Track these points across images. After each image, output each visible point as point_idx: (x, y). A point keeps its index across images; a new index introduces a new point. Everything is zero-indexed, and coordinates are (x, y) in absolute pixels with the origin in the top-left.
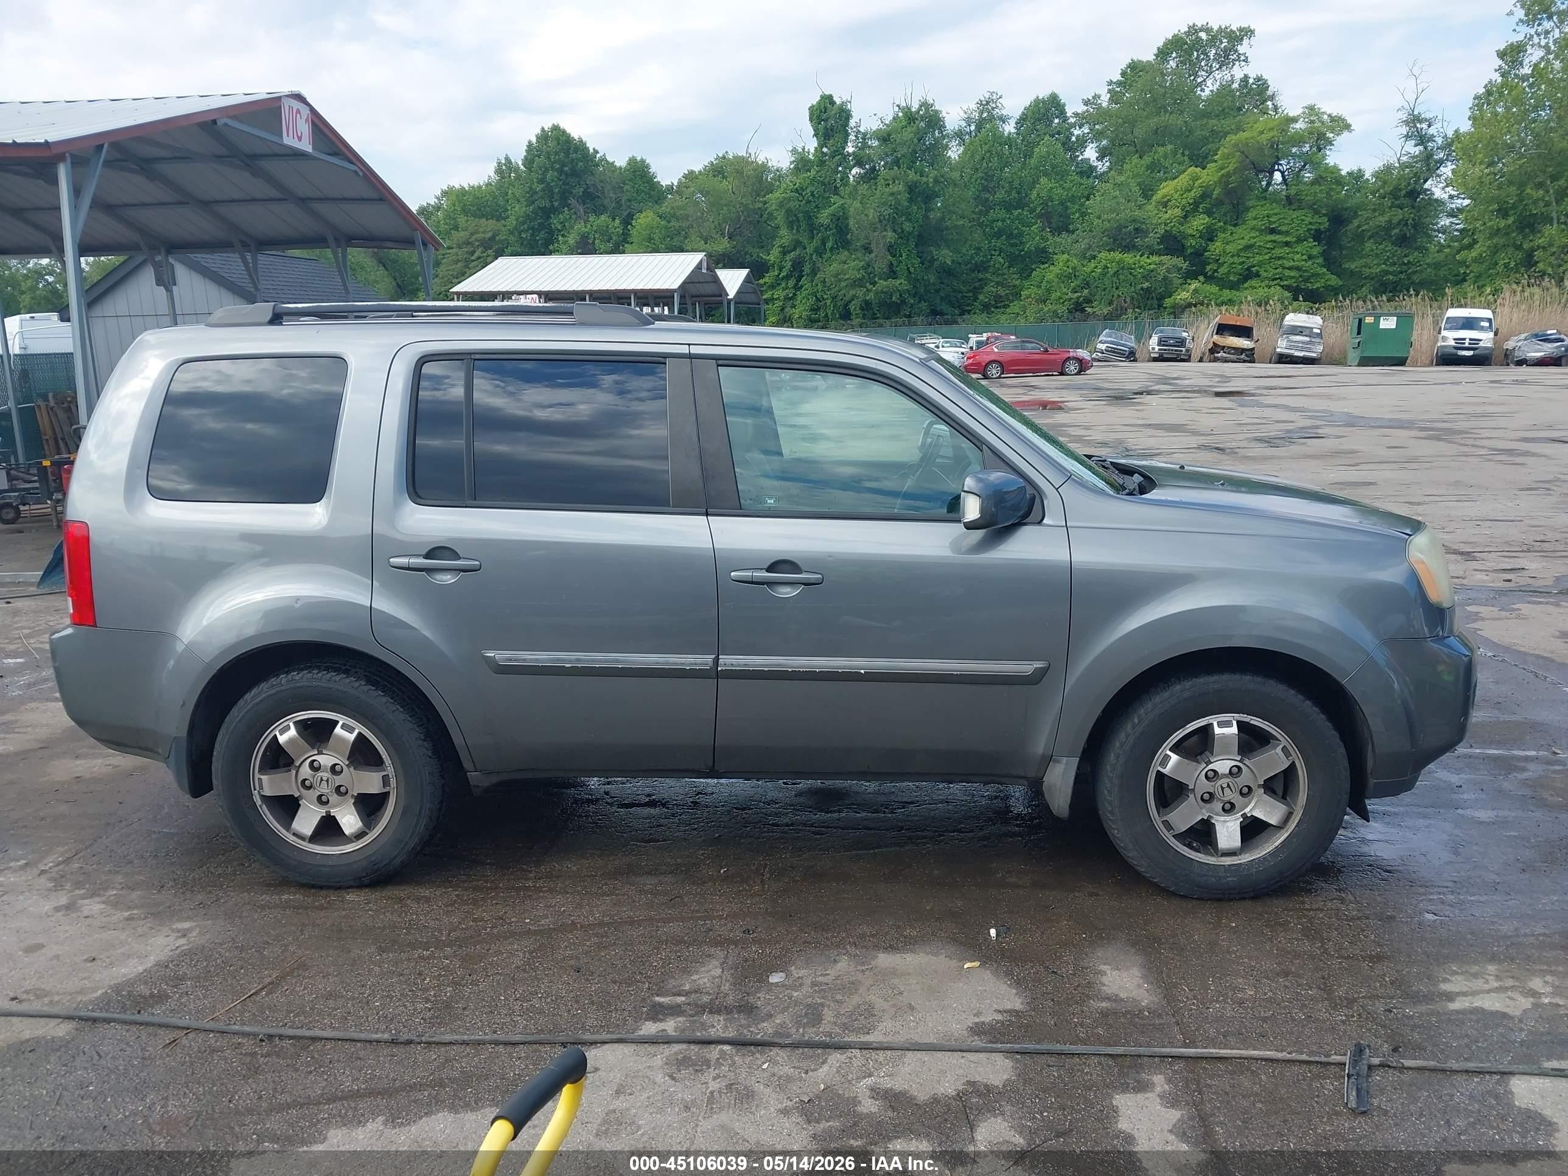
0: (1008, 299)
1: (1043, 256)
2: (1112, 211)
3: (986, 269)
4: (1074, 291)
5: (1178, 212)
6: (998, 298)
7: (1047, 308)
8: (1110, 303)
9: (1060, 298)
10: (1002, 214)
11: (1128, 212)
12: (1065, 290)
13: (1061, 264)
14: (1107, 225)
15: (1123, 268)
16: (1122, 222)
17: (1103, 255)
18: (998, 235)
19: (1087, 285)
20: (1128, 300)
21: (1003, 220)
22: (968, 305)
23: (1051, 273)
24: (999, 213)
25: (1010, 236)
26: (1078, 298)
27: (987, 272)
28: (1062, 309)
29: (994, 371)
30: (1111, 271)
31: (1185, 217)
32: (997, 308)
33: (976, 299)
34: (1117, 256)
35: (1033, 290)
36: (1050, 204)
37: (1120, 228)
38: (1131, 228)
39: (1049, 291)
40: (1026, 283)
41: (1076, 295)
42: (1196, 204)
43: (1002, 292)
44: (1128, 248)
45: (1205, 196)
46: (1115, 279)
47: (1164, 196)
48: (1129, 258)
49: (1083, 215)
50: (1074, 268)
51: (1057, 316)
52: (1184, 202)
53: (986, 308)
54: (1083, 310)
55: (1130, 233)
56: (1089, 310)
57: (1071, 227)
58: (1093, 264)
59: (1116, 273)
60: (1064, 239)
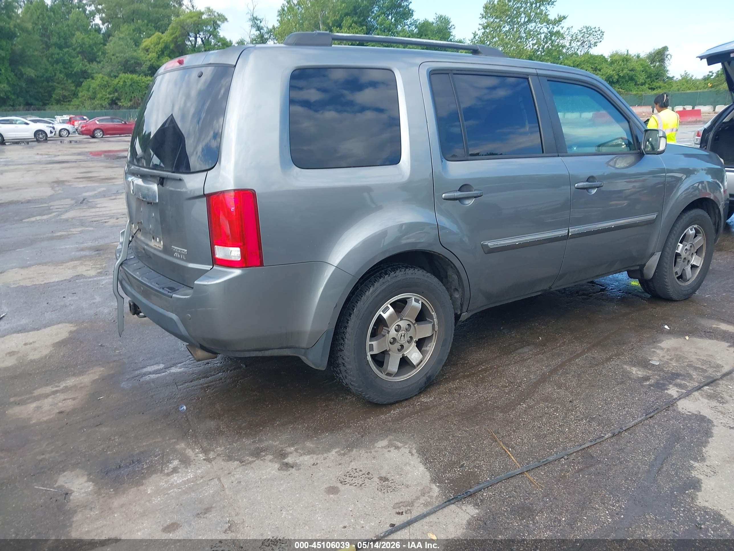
0: (70, 97)
1: (85, 75)
2: (121, 52)
3: (53, 81)
4: (110, 93)
5: (154, 55)
6: (64, 97)
7: (97, 102)
8: (131, 100)
9: (102, 97)
10: (57, 50)
11: (129, 53)
12: (104, 93)
13: (99, 79)
14: (119, 59)
15: (134, 82)
16: (127, 58)
17: (122, 75)
18: (57, 62)
19: (116, 91)
20: (140, 99)
21: (58, 54)
22: (47, 100)
23: (94, 84)
24: (54, 50)
25: (64, 63)
26: (113, 97)
27: (54, 82)
28: (105, 103)
29: (99, 134)
30: (128, 84)
31: (158, 58)
32: (64, 102)
33: (51, 96)
34: (130, 76)
35: (85, 93)
36: (84, 46)
37: (127, 61)
38: (133, 61)
39: (95, 93)
40: (80, 89)
41: (111, 96)
42: (163, 52)
43: (66, 93)
44: (133, 72)
45: (166, 47)
46: (131, 88)
47: (146, 46)
48: (135, 76)
49: (104, 53)
50: (107, 82)
51: (102, 106)
52: (156, 50)
53: (58, 102)
54: (116, 104)
55: (132, 64)
56: (120, 104)
57: (98, 60)
58: (117, 80)
59: (131, 85)
60: (94, 65)
